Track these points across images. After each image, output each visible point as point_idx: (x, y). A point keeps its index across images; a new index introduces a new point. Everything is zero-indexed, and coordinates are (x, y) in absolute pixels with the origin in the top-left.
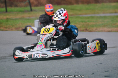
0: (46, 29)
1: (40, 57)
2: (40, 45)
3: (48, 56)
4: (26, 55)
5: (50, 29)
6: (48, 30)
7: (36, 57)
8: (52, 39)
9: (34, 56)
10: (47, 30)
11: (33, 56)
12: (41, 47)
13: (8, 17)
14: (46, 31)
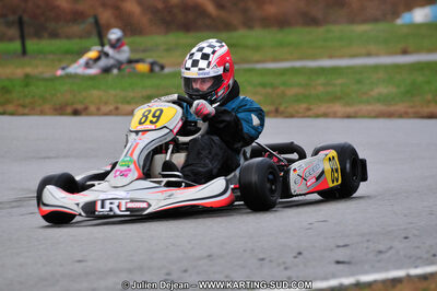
0: (150, 111)
1: (123, 209)
2: (126, 168)
3: (149, 205)
4: (78, 204)
5: (162, 111)
6: (157, 114)
7: (111, 210)
8: (171, 146)
9: (103, 207)
10: (154, 116)
11: (99, 208)
12: (126, 176)
13: (28, 70)
14: (150, 117)
